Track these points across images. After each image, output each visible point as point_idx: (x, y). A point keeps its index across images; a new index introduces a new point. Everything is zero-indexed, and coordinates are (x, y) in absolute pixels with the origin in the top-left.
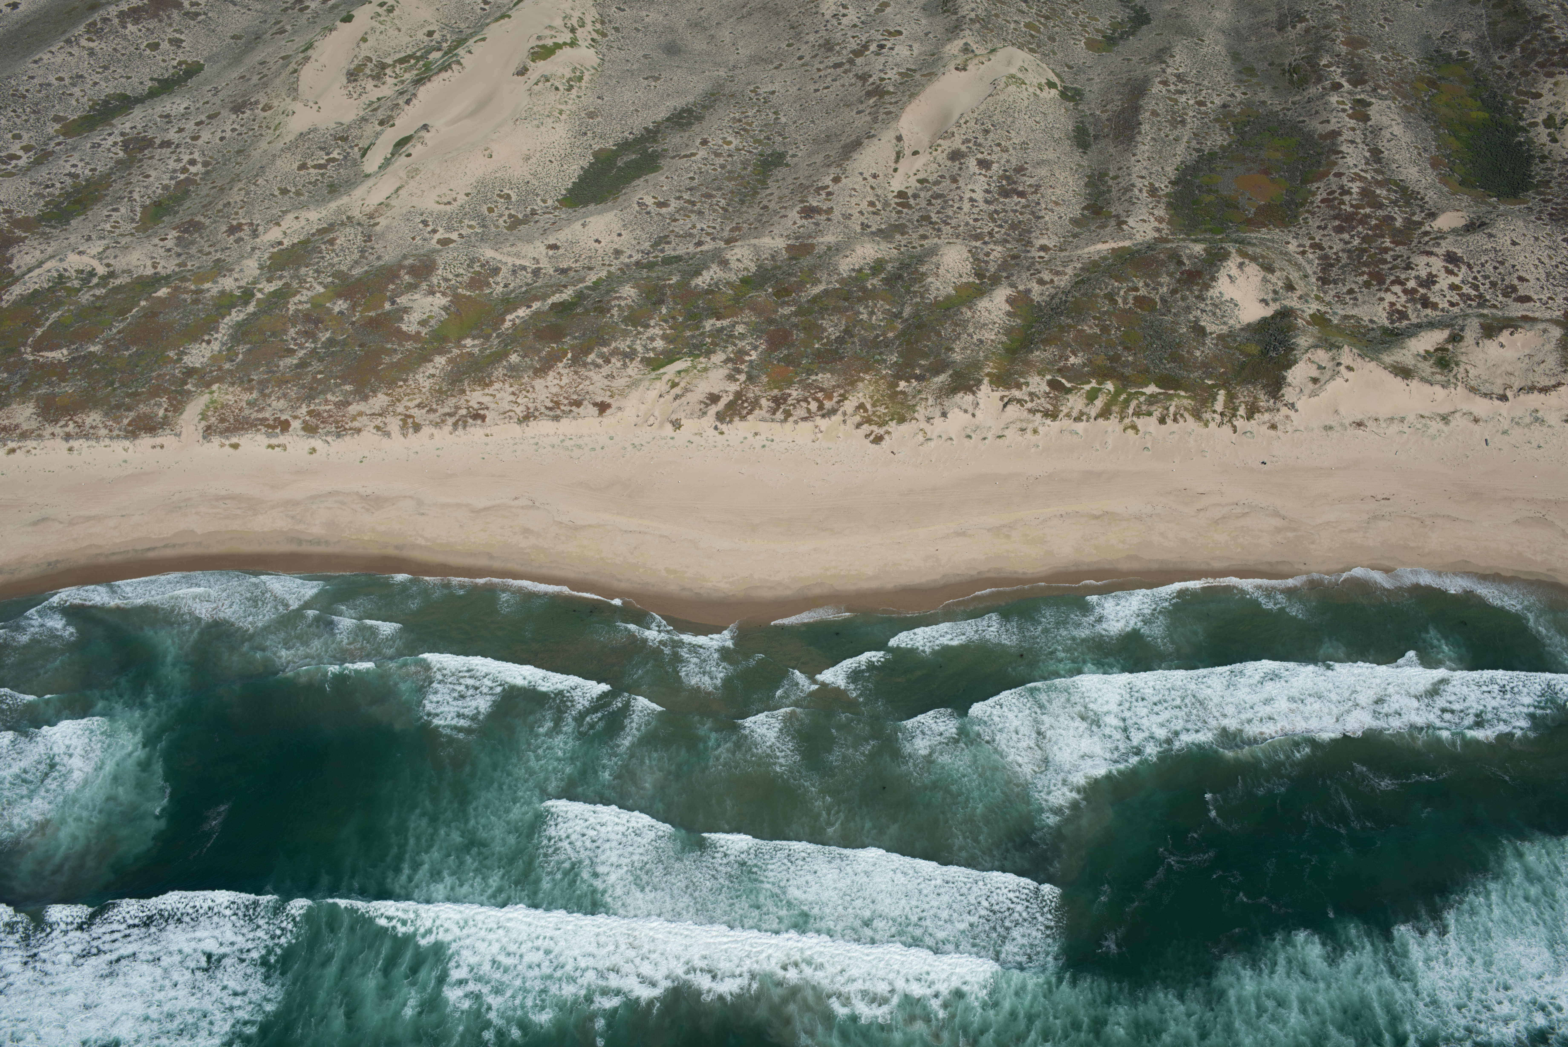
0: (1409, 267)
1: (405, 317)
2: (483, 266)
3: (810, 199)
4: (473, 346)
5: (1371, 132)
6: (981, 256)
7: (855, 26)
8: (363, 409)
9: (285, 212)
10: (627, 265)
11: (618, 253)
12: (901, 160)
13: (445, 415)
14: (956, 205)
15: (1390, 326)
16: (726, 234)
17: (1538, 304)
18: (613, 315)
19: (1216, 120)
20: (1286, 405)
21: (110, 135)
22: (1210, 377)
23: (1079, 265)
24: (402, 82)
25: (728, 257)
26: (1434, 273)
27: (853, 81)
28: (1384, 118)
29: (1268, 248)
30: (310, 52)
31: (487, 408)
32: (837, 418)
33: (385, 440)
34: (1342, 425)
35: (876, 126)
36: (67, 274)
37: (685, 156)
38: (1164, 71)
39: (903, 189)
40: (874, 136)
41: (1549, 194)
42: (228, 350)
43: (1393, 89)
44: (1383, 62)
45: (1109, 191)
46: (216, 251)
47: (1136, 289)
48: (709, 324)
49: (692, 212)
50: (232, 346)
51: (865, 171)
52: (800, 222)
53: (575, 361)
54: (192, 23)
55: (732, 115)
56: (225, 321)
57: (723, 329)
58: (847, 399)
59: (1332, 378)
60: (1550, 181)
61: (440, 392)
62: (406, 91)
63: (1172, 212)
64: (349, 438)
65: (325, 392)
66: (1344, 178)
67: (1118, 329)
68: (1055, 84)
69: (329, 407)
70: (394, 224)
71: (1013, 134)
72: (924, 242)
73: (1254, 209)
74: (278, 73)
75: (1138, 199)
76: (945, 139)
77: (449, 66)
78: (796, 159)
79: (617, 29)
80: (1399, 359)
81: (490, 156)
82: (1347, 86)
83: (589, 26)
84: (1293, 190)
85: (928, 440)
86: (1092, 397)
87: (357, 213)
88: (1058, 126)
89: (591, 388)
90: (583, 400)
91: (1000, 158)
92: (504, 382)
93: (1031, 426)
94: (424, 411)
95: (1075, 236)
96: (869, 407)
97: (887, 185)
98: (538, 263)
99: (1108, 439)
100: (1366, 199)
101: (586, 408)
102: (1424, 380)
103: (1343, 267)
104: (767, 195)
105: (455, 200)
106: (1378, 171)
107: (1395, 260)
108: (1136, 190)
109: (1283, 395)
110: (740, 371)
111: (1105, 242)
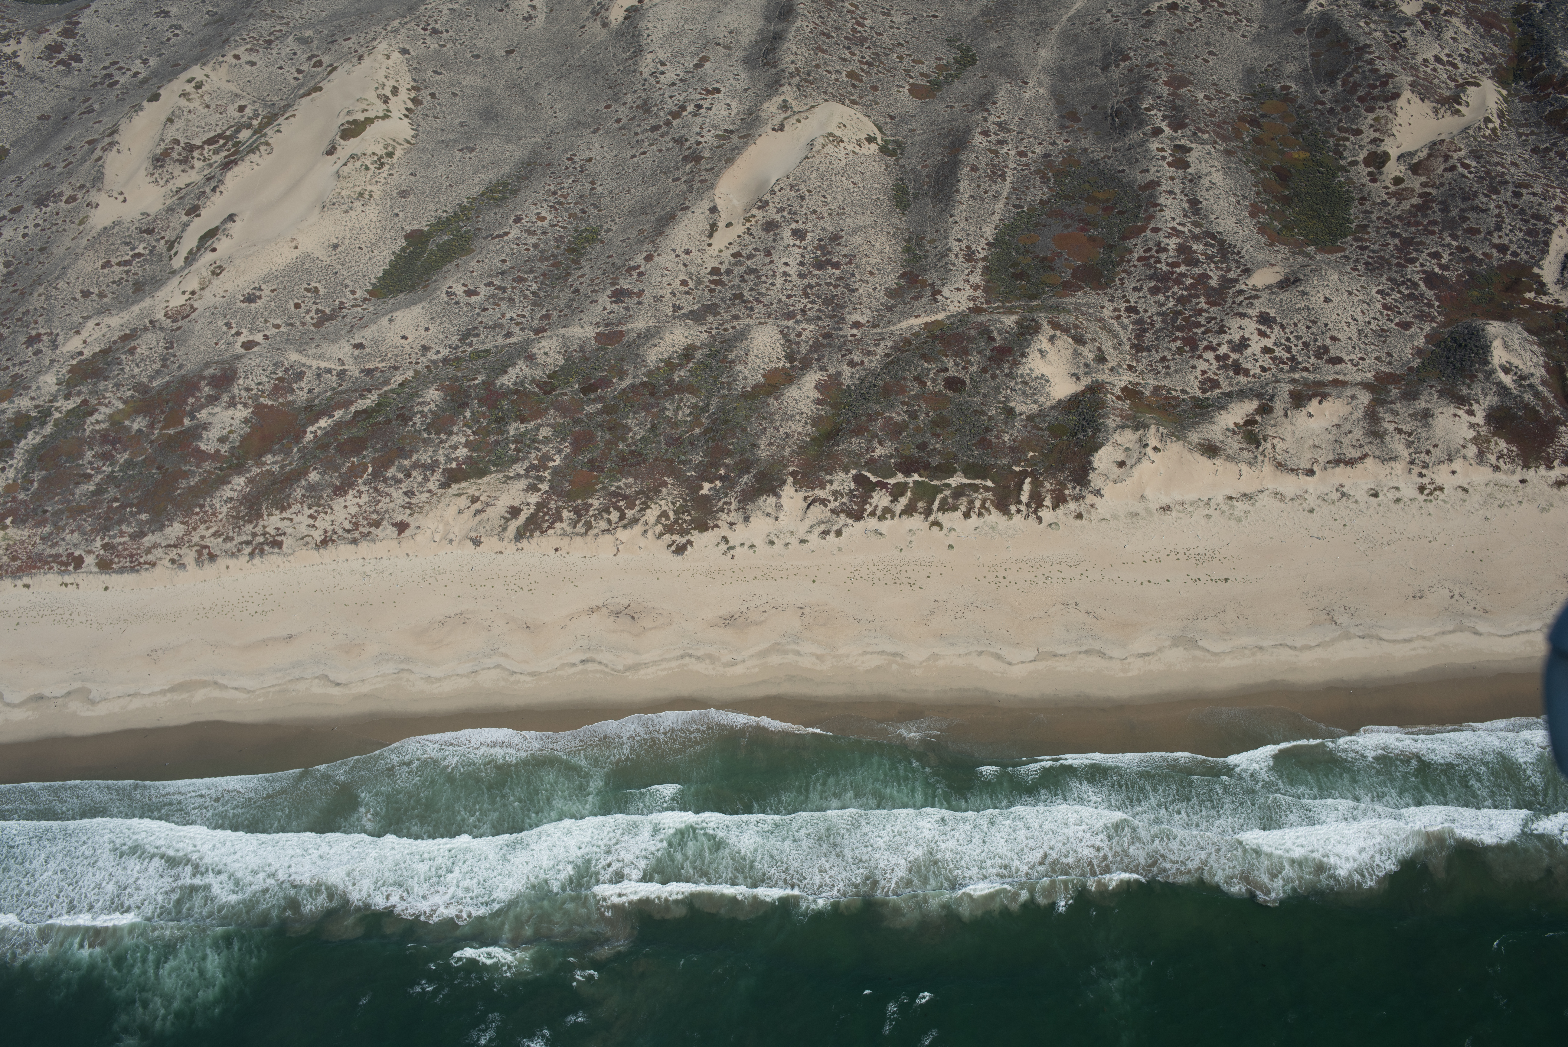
0: (1222, 331)
1: (205, 434)
2: (286, 370)
3: (621, 281)
4: (273, 463)
5: (1191, 181)
6: (792, 337)
7: (673, 84)
8: (158, 541)
9: (86, 318)
10: (434, 362)
11: (425, 349)
12: (715, 234)
13: (241, 543)
14: (770, 281)
15: (1201, 396)
16: (535, 324)
17: (1349, 365)
18: (415, 423)
19: (1038, 172)
20: (1092, 492)
22: (1017, 462)
23: (890, 344)
24: (209, 167)
25: (535, 350)
26: (1246, 336)
27: (670, 145)
28: (1203, 164)
29: (1083, 314)
30: (116, 137)
31: (285, 534)
32: (638, 529)
33: (181, 573)
34: (1148, 511)
35: (690, 196)
37: (498, 236)
38: (985, 120)
39: (716, 265)
40: (688, 208)
41: (1366, 240)
42: (24, 477)
43: (1214, 131)
44: (1205, 101)
45: (926, 257)
46: (14, 365)
47: (946, 370)
48: (513, 428)
49: (502, 299)
50: (28, 473)
51: (678, 248)
52: (610, 308)
53: (376, 476)
55: (547, 188)
56: (22, 444)
57: (527, 432)
58: (648, 507)
59: (1139, 460)
60: (1368, 226)
61: (237, 517)
62: (213, 177)
63: (986, 278)
64: (143, 573)
65: (120, 522)
66: (1161, 234)
67: (927, 414)
68: (875, 138)
69: (123, 540)
70: (197, 329)
71: (829, 198)
72: (736, 323)
73: (1070, 271)
74: (83, 160)
75: (954, 265)
76: (759, 208)
77: (257, 148)
78: (611, 234)
79: (433, 95)
80: (1207, 436)
81: (296, 247)
82: (1168, 131)
83: (403, 95)
84: (1110, 248)
85: (731, 548)
86: (897, 492)
87: (160, 316)
88: (876, 186)
89: (391, 505)
90: (382, 519)
91: (815, 226)
92: (301, 504)
93: (835, 528)
94: (221, 540)
95: (889, 309)
96: (672, 515)
97: (700, 261)
98: (343, 364)
99: (913, 538)
100: (1182, 257)
101: (385, 529)
102: (1230, 458)
103: (1157, 331)
104: (580, 277)
105: (260, 297)
106: (1196, 224)
107: (1208, 322)
108: (952, 255)
109: (1089, 482)
110: (542, 480)
111: (918, 316)
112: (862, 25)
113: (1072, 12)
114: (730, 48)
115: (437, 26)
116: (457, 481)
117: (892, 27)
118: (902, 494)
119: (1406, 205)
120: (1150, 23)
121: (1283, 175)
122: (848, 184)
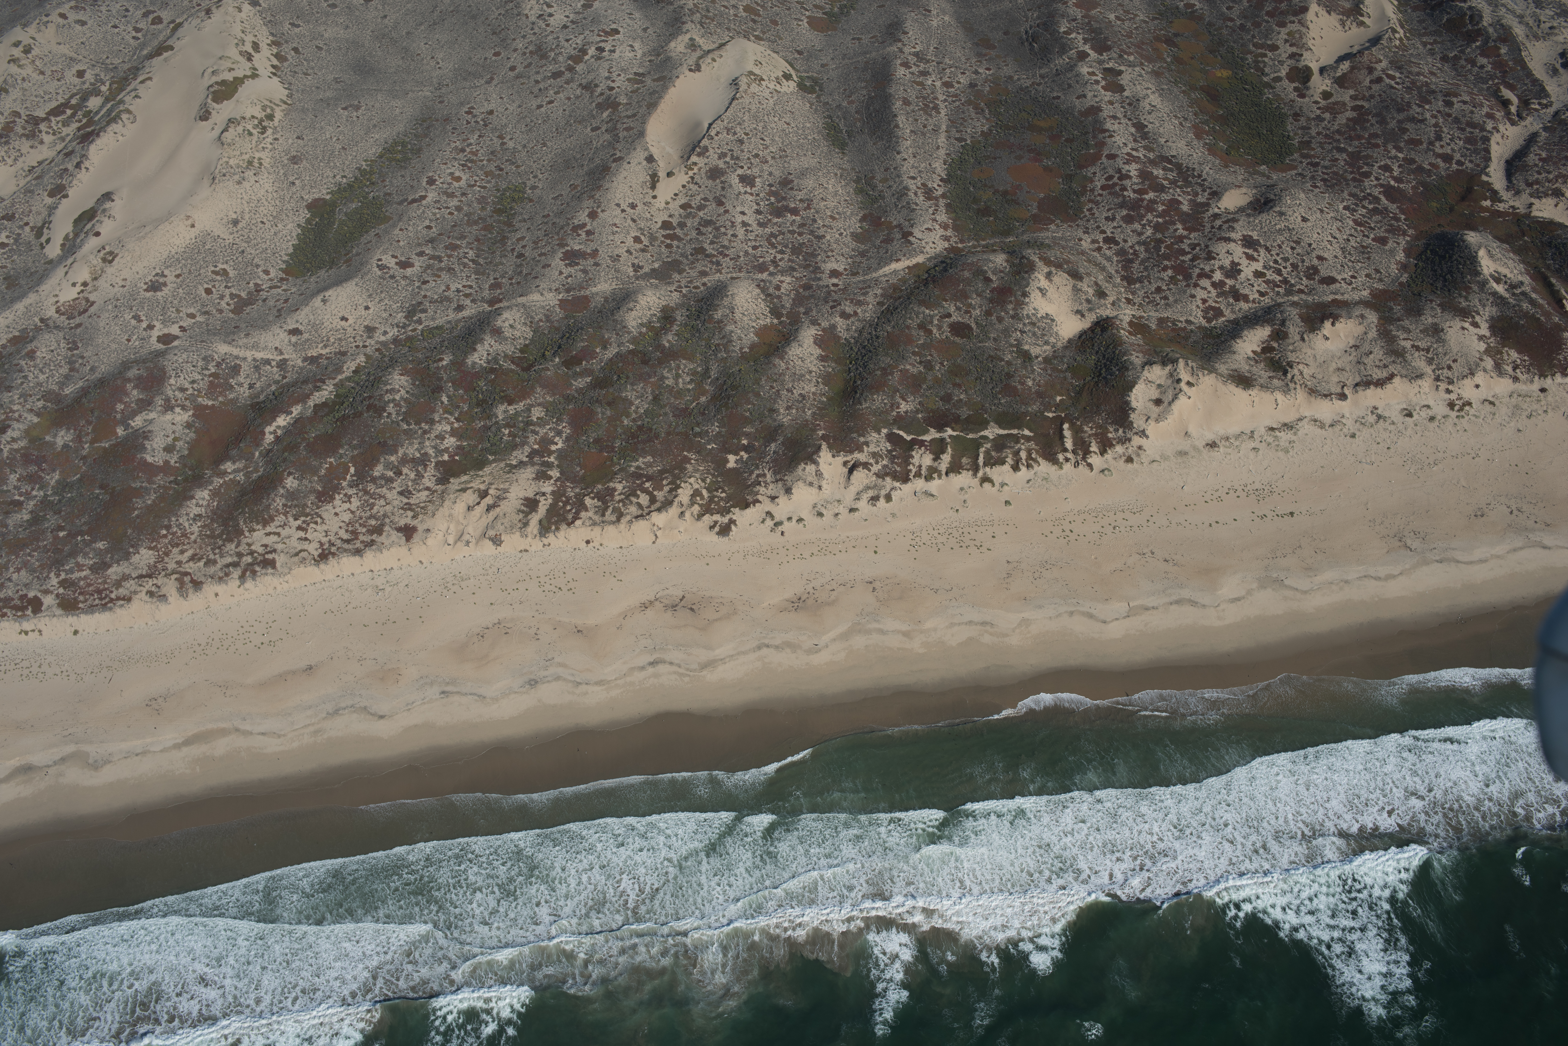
0: (1210, 257)
1: (147, 444)
2: (218, 365)
3: (570, 241)
4: (235, 471)
5: (1130, 104)
6: (771, 290)
7: (565, 27)
8: (127, 571)
10: (384, 344)
11: (370, 330)
12: (658, 185)
13: (228, 566)
14: (730, 232)
15: (1208, 326)
16: (486, 294)
17: (1343, 284)
19: (969, 102)
20: (1136, 433)
22: (1048, 408)
23: (879, 292)
24: (63, 139)
25: (499, 323)
26: (1236, 261)
27: (578, 92)
28: (1138, 87)
29: (1066, 250)
31: (275, 551)
32: (674, 511)
33: (163, 607)
34: (1195, 448)
35: (618, 145)
37: (414, 201)
38: (901, 51)
39: (667, 219)
40: (620, 159)
41: (1314, 156)
43: (1137, 53)
44: (1118, 22)
45: (883, 198)
48: (501, 411)
49: (441, 269)
51: (621, 202)
53: (362, 477)
55: (453, 145)
57: (517, 414)
58: (679, 487)
59: (1176, 397)
60: (1310, 142)
61: (212, 536)
62: (72, 152)
63: (953, 215)
64: (118, 611)
65: (73, 554)
66: (1119, 161)
67: (942, 364)
68: (791, 75)
69: (84, 573)
70: (102, 324)
71: (768, 142)
72: (705, 280)
73: (1036, 204)
75: (917, 204)
76: (699, 155)
77: (117, 117)
78: (537, 191)
79: (296, 50)
80: (1234, 367)
81: (193, 226)
82: (1093, 54)
83: (266, 51)
84: (1069, 178)
85: (778, 524)
86: (938, 449)
87: (51, 312)
88: (808, 125)
89: (388, 508)
90: (383, 525)
91: (762, 171)
92: (285, 514)
93: (883, 492)
94: (201, 564)
95: (862, 254)
96: (705, 493)
97: (648, 216)
98: (281, 353)
99: (966, 497)
100: (1147, 183)
101: (389, 535)
102: (1264, 387)
103: (1143, 262)
104: (518, 240)
105: (165, 284)
106: (1147, 148)
107: (1193, 249)
108: (911, 195)
109: (1132, 423)
110: (550, 465)
111: (898, 260)
116: (456, 475)
118: (943, 452)
119: (1342, 119)
121: (1212, 94)
122: (781, 125)
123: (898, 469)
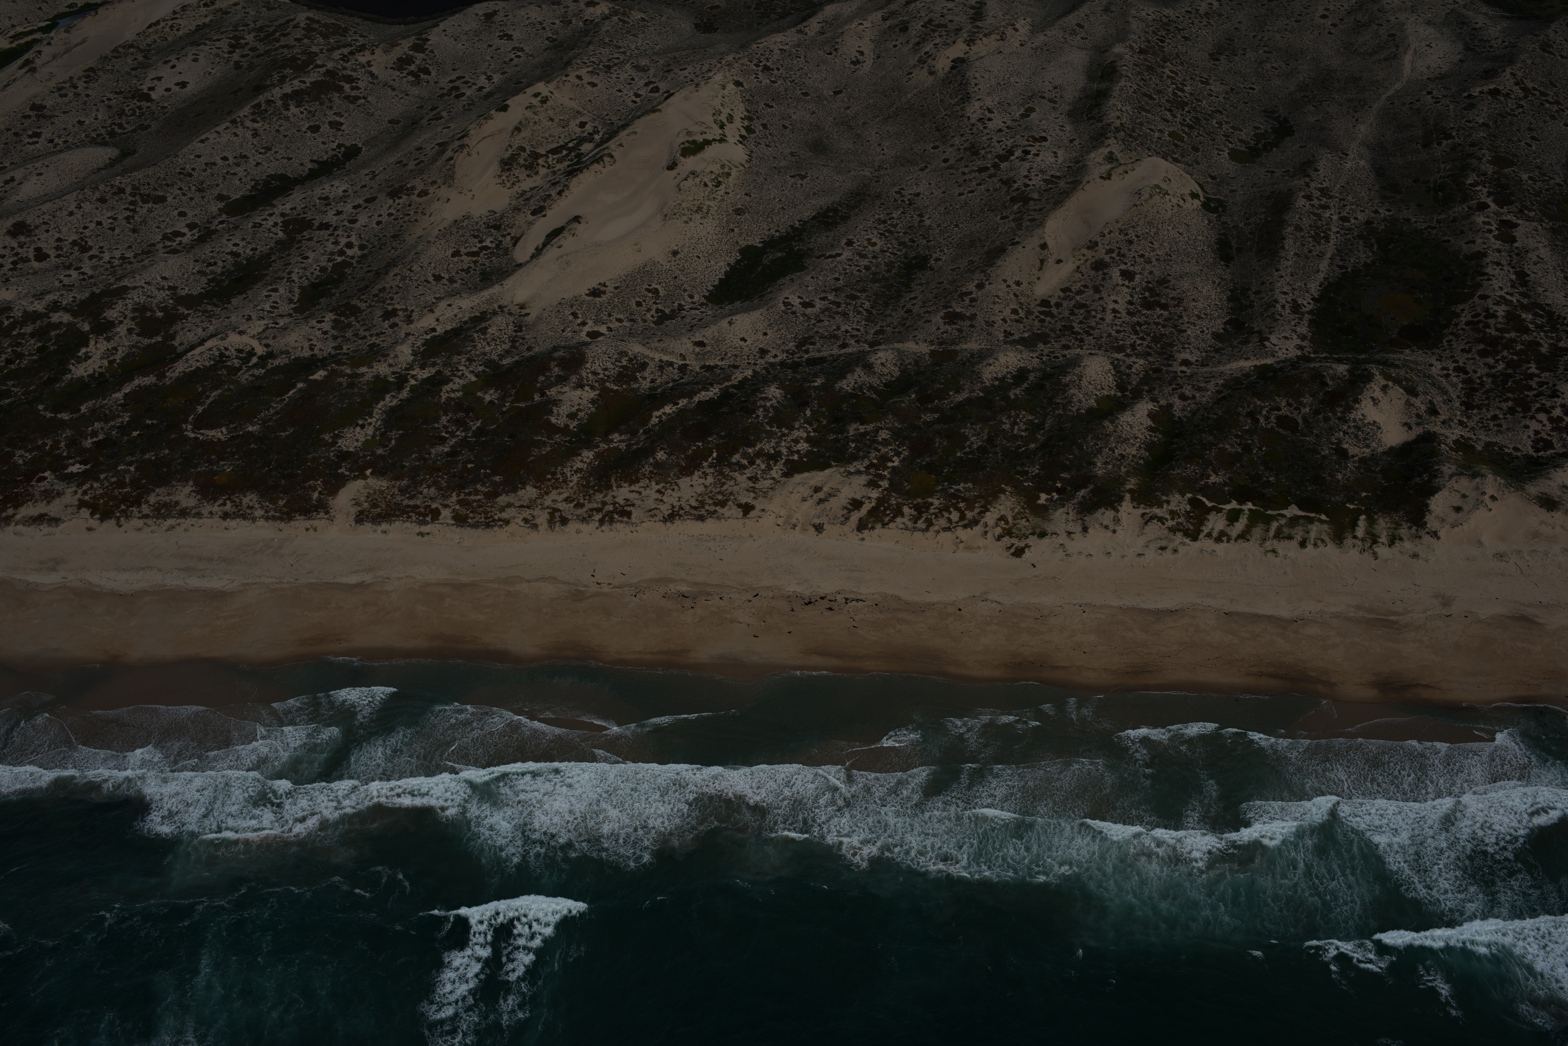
1: (555, 410)
2: (630, 360)
3: (954, 304)
4: (620, 441)
5: (1518, 254)
6: (1123, 368)
7: (1000, 130)
8: (512, 501)
9: (439, 299)
10: (772, 365)
11: (763, 352)
12: (1045, 268)
13: (592, 510)
14: (1099, 316)
15: (1535, 455)
16: (870, 337)
18: (758, 416)
19: (1360, 236)
20: (1428, 533)
21: (271, 215)
22: (1351, 501)
23: (1221, 382)
24: (554, 173)
25: (872, 360)
27: (998, 186)
28: (1530, 240)
29: (1412, 370)
30: (466, 141)
31: (633, 505)
32: (978, 529)
33: (534, 533)
35: (1019, 233)
36: (227, 353)
37: (830, 256)
38: (1307, 185)
39: (1046, 297)
40: (1018, 243)
42: (382, 435)
43: (1540, 210)
44: (1530, 182)
45: (1252, 306)
46: (371, 335)
47: (1279, 409)
48: (853, 429)
49: (837, 313)
50: (386, 431)
51: (1008, 279)
52: (943, 328)
53: (720, 460)
54: (352, 106)
55: (877, 217)
56: (379, 406)
57: (866, 433)
58: (988, 510)
59: (1476, 507)
61: (587, 487)
62: (558, 182)
63: (1314, 329)
64: (497, 529)
65: (475, 482)
66: (1490, 301)
67: (1260, 449)
68: (1198, 195)
69: (479, 497)
70: (545, 316)
71: (1156, 245)
72: (1066, 352)
73: (1397, 330)
74: (435, 159)
75: (1281, 315)
76: (1089, 248)
77: (601, 158)
78: (940, 263)
79: (764, 126)
80: (1544, 490)
81: (639, 251)
82: (1493, 207)
83: (738, 123)
84: (1437, 311)
85: (1068, 555)
86: (1234, 517)
87: (508, 302)
88: (1200, 238)
89: (736, 488)
90: (727, 500)
91: (1143, 269)
92: (650, 479)
93: (1172, 545)
94: (572, 505)
95: (1217, 351)
96: (1010, 519)
97: (1030, 293)
98: (685, 359)
99: (1248, 562)
100: (1512, 324)
101: (730, 509)
103: (1487, 392)
104: (911, 299)
105: (604, 293)
106: (1524, 295)
107: (1540, 386)
108: (1279, 307)
109: (1426, 523)
110: (882, 477)
111: (1247, 359)
112: (1183, 91)
113: (1390, 92)
114: (1055, 102)
115: (768, 64)
116: (799, 471)
117: (1211, 95)
118: (1237, 520)
120: (1471, 106)
122: (1174, 234)
123: (1191, 528)
